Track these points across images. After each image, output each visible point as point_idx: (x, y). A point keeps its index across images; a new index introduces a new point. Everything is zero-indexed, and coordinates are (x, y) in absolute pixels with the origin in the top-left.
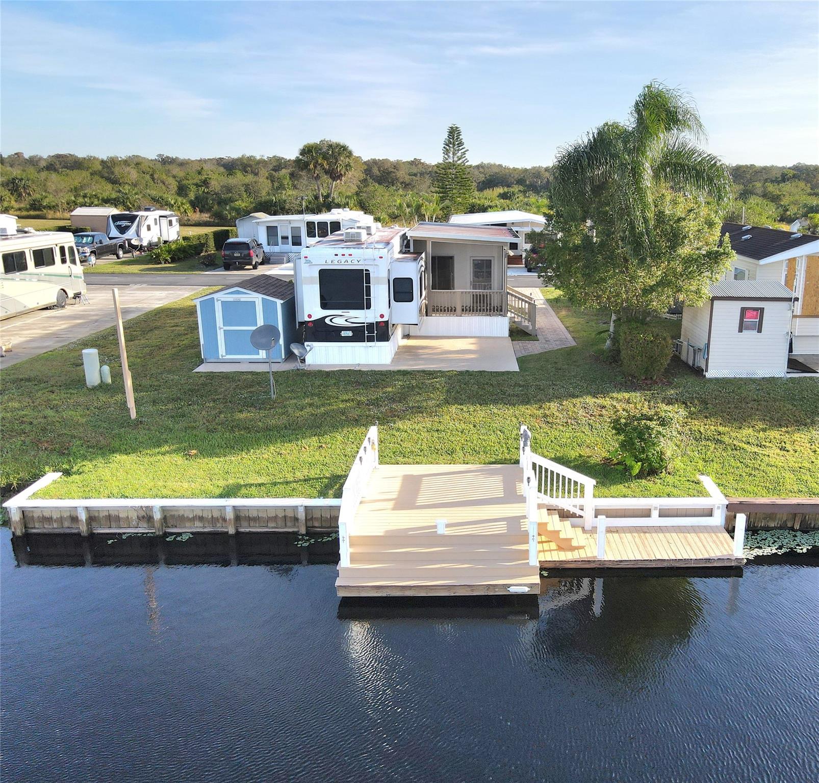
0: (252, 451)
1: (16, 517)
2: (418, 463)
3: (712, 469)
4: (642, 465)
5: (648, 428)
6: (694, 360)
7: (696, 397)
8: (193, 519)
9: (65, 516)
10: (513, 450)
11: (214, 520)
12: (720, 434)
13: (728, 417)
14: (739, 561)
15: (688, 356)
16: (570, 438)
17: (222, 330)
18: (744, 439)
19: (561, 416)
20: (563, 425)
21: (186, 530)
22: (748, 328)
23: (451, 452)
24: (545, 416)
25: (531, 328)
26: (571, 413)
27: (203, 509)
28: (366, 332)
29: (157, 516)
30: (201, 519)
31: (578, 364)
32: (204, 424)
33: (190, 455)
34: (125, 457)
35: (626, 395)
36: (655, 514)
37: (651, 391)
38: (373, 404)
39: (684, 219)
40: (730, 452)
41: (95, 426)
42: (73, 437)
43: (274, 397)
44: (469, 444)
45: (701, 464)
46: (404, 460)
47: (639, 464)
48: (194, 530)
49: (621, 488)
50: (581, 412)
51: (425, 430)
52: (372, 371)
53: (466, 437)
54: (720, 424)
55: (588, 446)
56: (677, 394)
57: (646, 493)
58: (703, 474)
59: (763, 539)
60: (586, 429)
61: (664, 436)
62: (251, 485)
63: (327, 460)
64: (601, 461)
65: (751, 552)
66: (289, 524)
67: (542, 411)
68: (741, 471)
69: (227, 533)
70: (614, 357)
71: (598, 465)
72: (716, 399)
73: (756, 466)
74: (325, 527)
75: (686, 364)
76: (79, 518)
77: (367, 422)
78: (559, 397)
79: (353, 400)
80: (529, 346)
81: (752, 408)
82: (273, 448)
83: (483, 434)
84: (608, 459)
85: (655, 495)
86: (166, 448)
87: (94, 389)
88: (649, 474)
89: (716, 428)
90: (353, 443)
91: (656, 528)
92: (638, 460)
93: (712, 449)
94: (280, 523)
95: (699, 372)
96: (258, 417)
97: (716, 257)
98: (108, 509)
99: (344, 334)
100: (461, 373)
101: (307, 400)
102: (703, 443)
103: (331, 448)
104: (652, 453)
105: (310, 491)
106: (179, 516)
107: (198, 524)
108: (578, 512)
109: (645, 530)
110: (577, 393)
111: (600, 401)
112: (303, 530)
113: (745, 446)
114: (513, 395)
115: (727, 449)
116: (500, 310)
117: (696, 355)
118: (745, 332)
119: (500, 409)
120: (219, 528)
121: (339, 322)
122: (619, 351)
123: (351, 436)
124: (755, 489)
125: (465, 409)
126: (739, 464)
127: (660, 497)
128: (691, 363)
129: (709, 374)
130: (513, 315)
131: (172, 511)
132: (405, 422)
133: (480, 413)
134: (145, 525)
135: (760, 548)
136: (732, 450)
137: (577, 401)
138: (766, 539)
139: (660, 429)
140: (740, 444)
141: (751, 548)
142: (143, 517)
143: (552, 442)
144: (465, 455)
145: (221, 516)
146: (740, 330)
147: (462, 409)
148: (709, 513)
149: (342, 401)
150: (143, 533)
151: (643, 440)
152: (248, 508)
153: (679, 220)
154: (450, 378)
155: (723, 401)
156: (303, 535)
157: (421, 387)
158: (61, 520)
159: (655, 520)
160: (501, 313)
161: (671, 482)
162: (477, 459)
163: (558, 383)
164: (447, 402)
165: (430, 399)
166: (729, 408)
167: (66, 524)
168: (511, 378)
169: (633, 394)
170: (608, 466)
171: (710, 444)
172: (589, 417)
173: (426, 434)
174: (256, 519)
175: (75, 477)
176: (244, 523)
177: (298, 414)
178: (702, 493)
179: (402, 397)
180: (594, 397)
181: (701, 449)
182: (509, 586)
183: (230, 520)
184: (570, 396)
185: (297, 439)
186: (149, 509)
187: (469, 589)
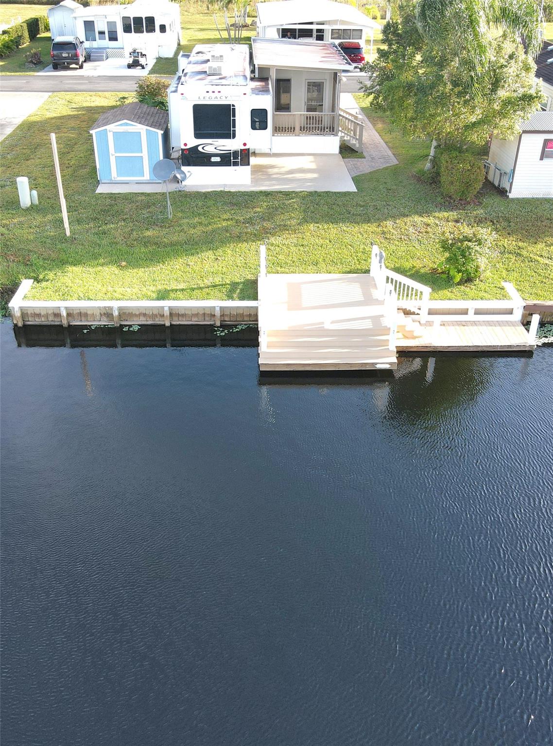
0: (166, 262)
1: (18, 314)
2: (292, 272)
3: (513, 278)
4: (463, 274)
5: (469, 248)
6: (500, 181)
7: (501, 216)
8: (140, 315)
9: (50, 313)
10: (362, 262)
11: (154, 316)
12: (520, 248)
13: (526, 234)
14: (532, 347)
15: (494, 178)
16: (404, 251)
17: (114, 156)
18: (538, 253)
19: (396, 233)
20: (398, 241)
21: (136, 323)
22: (548, 157)
23: (316, 264)
24: (384, 233)
25: (357, 145)
26: (403, 231)
27: (146, 308)
28: (232, 158)
29: (116, 313)
30: (145, 315)
31: (403, 184)
32: (122, 240)
33: (122, 266)
34: (74, 268)
35: (446, 214)
36: (471, 312)
37: (465, 210)
38: (248, 222)
39: (506, 66)
40: (527, 263)
41: (42, 242)
42: (30, 251)
43: (170, 217)
44: (329, 256)
45: (504, 273)
46: (282, 269)
47: (460, 274)
48: (140, 323)
49: (446, 292)
50: (411, 230)
51: (293, 244)
52: (239, 192)
53: (325, 251)
54: (520, 240)
55: (418, 258)
56: (486, 214)
57: (465, 297)
58: (506, 281)
59: (548, 331)
60: (417, 245)
61: (480, 254)
62: (176, 290)
63: (225, 270)
64: (429, 270)
65: (540, 340)
66: (207, 319)
67: (380, 228)
68: (535, 279)
69: (164, 325)
70: (434, 179)
71: (428, 274)
72: (517, 218)
73: (546, 275)
74: (232, 321)
75: (492, 184)
76: (62, 315)
77: (247, 238)
78: (394, 217)
79: (232, 219)
80: (359, 164)
81: (546, 226)
82: (181, 260)
83: (338, 248)
84: (434, 269)
85: (472, 298)
86: (101, 261)
87: (27, 209)
88: (466, 282)
89: (516, 243)
90: (240, 256)
91: (471, 322)
92: (459, 271)
93: (513, 261)
94: (201, 318)
95: (502, 192)
96: (162, 234)
97: (530, 100)
98: (80, 308)
99: (213, 159)
100: (311, 194)
101: (196, 219)
102: (507, 256)
103: (225, 260)
104: (470, 267)
105: (220, 295)
106: (129, 313)
107: (142, 318)
108: (417, 311)
109: (464, 324)
110: (406, 211)
111: (425, 220)
112: (218, 324)
113: (539, 259)
114: (356, 215)
115: (525, 261)
116: (332, 130)
117: (502, 178)
118: (546, 160)
119: (347, 227)
120: (158, 321)
121: (210, 149)
122: (438, 174)
123: (237, 250)
124: (545, 294)
125: (320, 226)
126: (534, 274)
127: (476, 299)
128: (496, 184)
129: (511, 196)
130: (343, 134)
131: (124, 309)
132: (276, 238)
133: (333, 230)
134: (105, 319)
135: (546, 337)
136: (529, 261)
137: (408, 220)
138: (551, 331)
139: (477, 248)
140: (535, 257)
141: (540, 337)
142: (104, 314)
143: (391, 255)
144: (327, 265)
145: (158, 314)
146: (541, 159)
147: (318, 227)
148: (510, 312)
149: (223, 221)
150: (105, 325)
151: (464, 256)
152: (178, 308)
153: (502, 67)
154: (304, 198)
155: (523, 220)
156: (218, 327)
157: (283, 208)
158: (47, 315)
159: (471, 316)
160: (333, 133)
161: (483, 288)
162: (336, 269)
163: (391, 203)
164: (305, 221)
165: (291, 218)
166: (528, 226)
167: (51, 318)
168: (353, 199)
169: (451, 213)
170: (435, 274)
171: (512, 257)
172: (418, 234)
173: (294, 248)
174: (183, 315)
175: (44, 284)
176: (175, 318)
177: (192, 231)
178: (505, 297)
179: (269, 216)
180: (421, 216)
181: (505, 261)
182: (376, 364)
183: (167, 316)
184: (401, 215)
185: (198, 253)
186: (111, 308)
187: (349, 366)
